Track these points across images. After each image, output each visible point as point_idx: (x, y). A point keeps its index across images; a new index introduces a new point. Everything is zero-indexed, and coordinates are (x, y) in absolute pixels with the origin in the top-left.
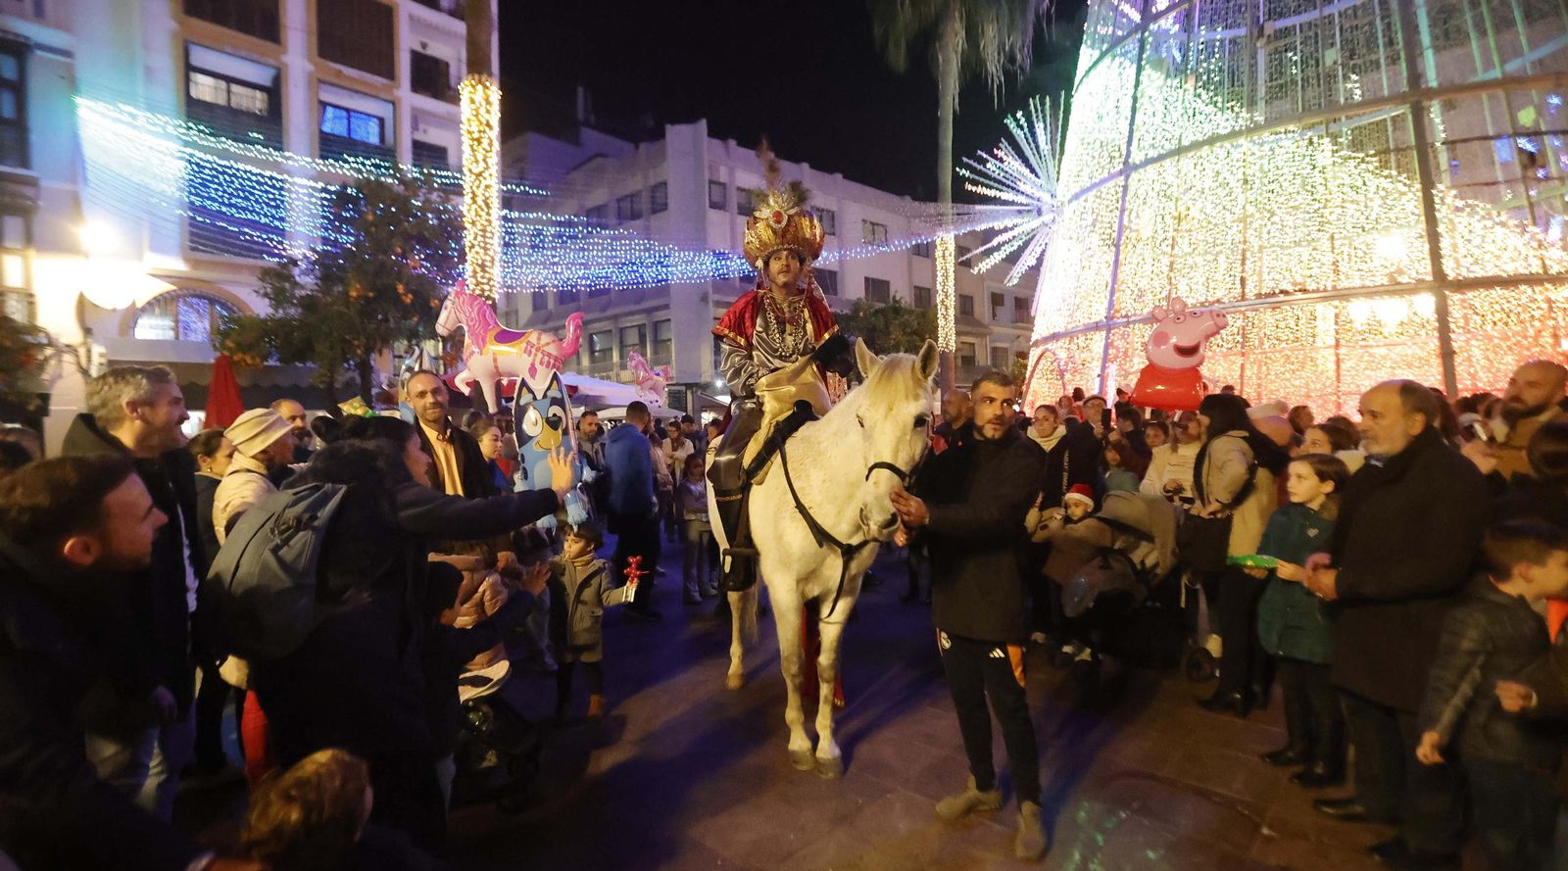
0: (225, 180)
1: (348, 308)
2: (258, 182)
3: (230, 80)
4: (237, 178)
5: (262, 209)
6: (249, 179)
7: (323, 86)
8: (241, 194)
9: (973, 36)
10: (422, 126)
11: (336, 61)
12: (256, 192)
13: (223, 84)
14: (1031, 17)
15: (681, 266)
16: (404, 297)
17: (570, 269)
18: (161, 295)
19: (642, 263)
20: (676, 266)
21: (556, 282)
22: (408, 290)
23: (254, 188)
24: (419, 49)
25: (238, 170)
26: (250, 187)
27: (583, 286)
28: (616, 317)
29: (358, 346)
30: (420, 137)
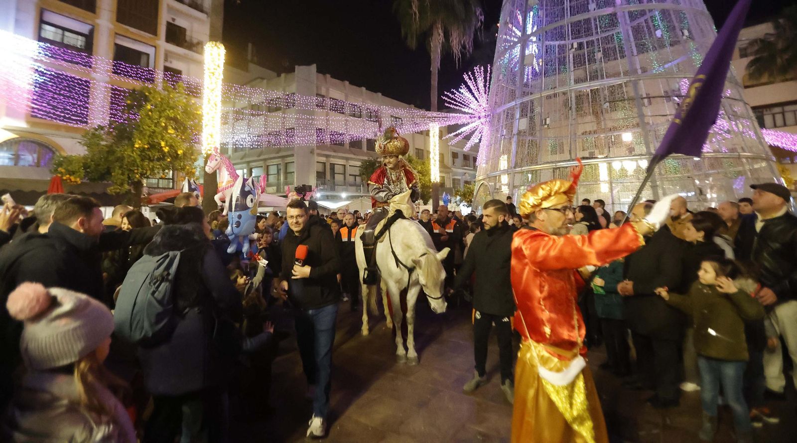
0: (58, 81)
1: (133, 153)
2: (78, 83)
3: (64, 29)
4: (66, 80)
5: (79, 97)
6: (73, 81)
7: (118, 36)
8: (67, 89)
9: (447, 35)
10: (169, 59)
11: (125, 24)
12: (77, 88)
13: (60, 31)
14: (473, 29)
15: (307, 137)
16: (164, 149)
17: (250, 136)
18: (9, 140)
19: (287, 135)
20: (305, 137)
21: (242, 143)
22: (166, 145)
23: (76, 87)
24: (171, 21)
25: (67, 76)
26: (73, 86)
27: (256, 145)
28: (265, 160)
29: (137, 173)
30: (168, 64)
